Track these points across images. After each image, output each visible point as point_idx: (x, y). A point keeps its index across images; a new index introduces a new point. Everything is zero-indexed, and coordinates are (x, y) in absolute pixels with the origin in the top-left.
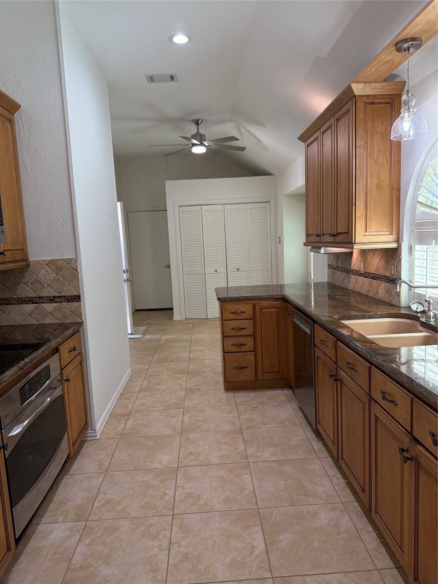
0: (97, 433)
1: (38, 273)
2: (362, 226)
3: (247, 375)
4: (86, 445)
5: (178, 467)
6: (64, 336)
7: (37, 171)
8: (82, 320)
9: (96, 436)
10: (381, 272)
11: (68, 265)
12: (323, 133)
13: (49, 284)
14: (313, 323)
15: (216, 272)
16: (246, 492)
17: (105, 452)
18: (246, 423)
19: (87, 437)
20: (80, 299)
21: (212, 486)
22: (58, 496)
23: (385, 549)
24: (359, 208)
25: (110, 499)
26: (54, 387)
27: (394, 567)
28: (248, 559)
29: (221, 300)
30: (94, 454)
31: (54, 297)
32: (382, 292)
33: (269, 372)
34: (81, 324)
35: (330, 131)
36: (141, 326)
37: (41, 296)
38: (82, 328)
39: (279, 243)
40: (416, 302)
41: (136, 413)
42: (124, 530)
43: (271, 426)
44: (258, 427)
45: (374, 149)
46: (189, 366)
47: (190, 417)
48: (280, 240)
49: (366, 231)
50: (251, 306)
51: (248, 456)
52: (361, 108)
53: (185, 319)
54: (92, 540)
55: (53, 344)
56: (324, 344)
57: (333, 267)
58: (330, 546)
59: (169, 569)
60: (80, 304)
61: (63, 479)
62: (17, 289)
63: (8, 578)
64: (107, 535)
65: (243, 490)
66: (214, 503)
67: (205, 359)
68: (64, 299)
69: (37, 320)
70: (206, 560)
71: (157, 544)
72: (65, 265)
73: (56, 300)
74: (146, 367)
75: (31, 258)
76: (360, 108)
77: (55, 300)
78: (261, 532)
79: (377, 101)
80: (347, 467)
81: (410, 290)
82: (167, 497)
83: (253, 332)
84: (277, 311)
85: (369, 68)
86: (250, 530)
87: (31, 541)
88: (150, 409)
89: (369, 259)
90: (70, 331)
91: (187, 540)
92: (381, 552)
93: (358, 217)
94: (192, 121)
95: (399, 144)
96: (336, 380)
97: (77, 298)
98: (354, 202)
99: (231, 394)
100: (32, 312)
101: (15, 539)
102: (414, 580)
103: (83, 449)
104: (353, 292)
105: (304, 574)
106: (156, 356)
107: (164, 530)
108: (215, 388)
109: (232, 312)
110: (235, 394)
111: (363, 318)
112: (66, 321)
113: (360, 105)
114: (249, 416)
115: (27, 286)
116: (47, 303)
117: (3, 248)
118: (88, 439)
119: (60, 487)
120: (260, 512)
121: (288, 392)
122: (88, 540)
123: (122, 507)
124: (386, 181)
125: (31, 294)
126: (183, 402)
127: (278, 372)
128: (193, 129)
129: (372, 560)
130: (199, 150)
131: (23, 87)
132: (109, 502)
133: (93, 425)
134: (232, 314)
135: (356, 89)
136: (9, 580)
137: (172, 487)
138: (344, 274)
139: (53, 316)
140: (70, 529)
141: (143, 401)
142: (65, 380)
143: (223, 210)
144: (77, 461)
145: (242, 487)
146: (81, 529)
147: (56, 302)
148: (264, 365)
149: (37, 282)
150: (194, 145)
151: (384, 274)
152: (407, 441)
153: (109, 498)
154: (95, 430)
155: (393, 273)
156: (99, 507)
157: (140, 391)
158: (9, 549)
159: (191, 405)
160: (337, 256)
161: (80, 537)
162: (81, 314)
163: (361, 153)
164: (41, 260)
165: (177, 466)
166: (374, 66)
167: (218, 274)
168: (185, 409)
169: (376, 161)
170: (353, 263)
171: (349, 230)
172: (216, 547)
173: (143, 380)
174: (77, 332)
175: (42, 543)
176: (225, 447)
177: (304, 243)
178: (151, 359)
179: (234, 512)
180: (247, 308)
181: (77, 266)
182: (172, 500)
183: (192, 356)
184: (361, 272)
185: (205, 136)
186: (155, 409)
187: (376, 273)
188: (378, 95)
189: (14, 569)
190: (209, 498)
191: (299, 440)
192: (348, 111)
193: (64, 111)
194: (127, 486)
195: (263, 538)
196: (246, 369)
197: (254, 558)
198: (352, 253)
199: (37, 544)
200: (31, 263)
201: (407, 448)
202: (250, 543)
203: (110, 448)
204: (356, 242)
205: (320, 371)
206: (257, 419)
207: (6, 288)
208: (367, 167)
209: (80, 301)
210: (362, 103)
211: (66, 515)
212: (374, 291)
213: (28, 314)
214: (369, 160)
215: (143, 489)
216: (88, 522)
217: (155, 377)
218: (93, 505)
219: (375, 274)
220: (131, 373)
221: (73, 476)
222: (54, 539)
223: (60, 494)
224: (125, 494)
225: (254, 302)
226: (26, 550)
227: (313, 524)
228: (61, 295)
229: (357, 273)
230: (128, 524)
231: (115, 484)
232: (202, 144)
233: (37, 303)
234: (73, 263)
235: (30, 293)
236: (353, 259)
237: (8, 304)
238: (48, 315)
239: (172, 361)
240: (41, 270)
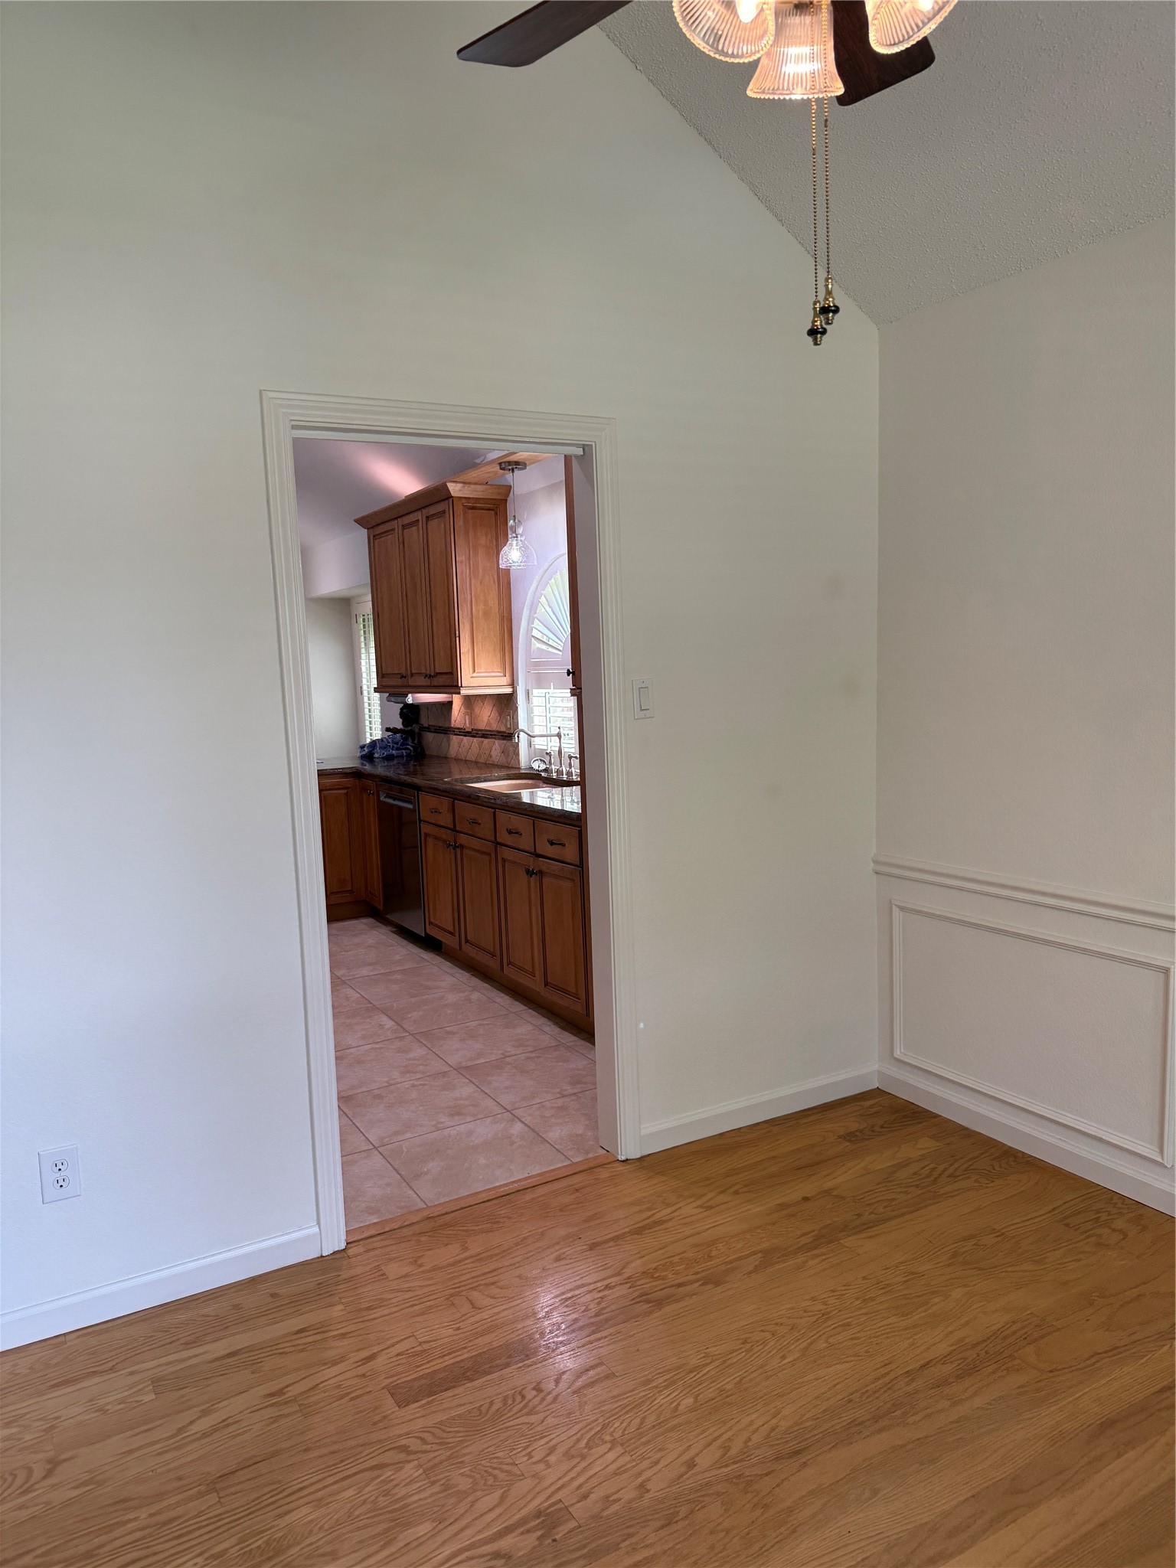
2: (468, 664)
10: (495, 727)
12: (404, 525)
14: (416, 792)
24: (464, 640)
32: (497, 753)
33: (337, 893)
35: (415, 526)
40: (537, 760)
45: (478, 564)
49: (474, 671)
56: (434, 812)
58: (464, 1010)
76: (459, 513)
78: (386, 1017)
79: (478, 505)
81: (530, 747)
84: (347, 793)
85: (470, 474)
89: (477, 710)
93: (463, 653)
95: (507, 571)
96: (454, 848)
104: (457, 760)
113: (459, 509)
124: (495, 609)
135: (453, 489)
138: (441, 735)
151: (497, 729)
152: (531, 861)
155: (509, 726)
169: (481, 583)
170: (453, 718)
171: (452, 670)
177: (376, 688)
184: (467, 730)
187: (487, 728)
188: (480, 499)
192: (444, 511)
195: (390, 1019)
197: (386, 1030)
198: (450, 703)
201: (532, 867)
204: (462, 685)
205: (430, 852)
210: (461, 506)
212: (486, 754)
214: (473, 581)
219: (486, 730)
227: (442, 1003)
229: (460, 732)
236: (452, 713)
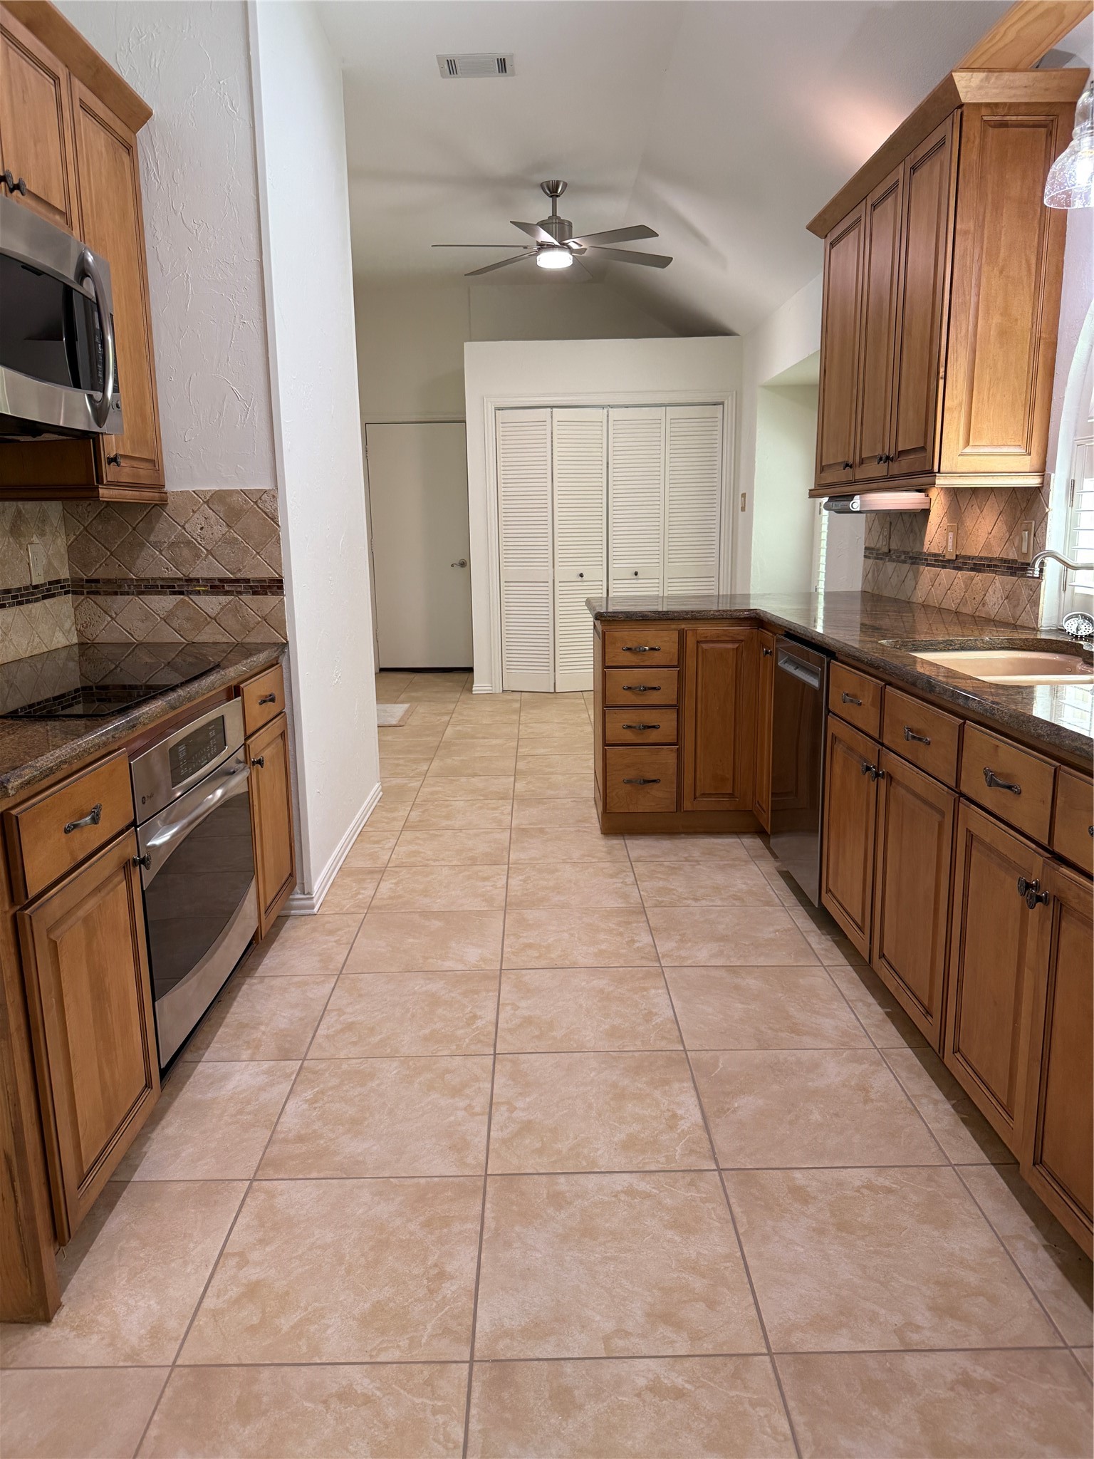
0: (315, 900)
1: (186, 522)
2: (958, 430)
3: (658, 799)
4: (288, 924)
5: (501, 969)
6: (251, 663)
7: (188, 276)
8: (286, 640)
9: (313, 907)
10: (997, 552)
11: (255, 506)
12: (874, 206)
13: (212, 549)
14: (829, 658)
15: (580, 579)
16: (658, 1020)
17: (332, 939)
18: (655, 897)
19: (292, 908)
20: (281, 588)
21: (581, 1006)
22: (235, 1014)
23: (970, 1131)
24: (954, 387)
25: (353, 1023)
26: (232, 770)
27: (989, 1162)
28: (664, 1137)
29: (603, 619)
30: (311, 941)
31: (221, 580)
32: (995, 600)
33: (710, 795)
34: (283, 647)
35: (890, 200)
36: (395, 703)
37: (191, 576)
38: (286, 656)
39: (742, 508)
40: (1077, 616)
41: (397, 869)
42: (389, 1078)
43: (711, 904)
44: (681, 905)
45: (1000, 240)
46: (516, 784)
47: (524, 881)
48: (744, 503)
49: (967, 443)
50: (675, 636)
51: (660, 955)
52: (975, 137)
53: (501, 691)
54: (318, 1092)
55: (232, 673)
56: (852, 701)
57: (877, 554)
58: (847, 1121)
59: (491, 1147)
60: (282, 601)
61: (243, 984)
62: (138, 558)
63: (144, 1149)
64: (352, 1085)
65: (649, 1016)
66: (585, 1036)
67: (552, 773)
68: (245, 588)
69: (181, 633)
70: (571, 1135)
71: (462, 1104)
72: (249, 506)
73: (227, 588)
74: (415, 784)
75: (172, 486)
76: (972, 137)
77: (224, 588)
78: (693, 1093)
79: (1014, 118)
80: (892, 971)
81: (1065, 590)
82: (479, 1023)
83: (675, 697)
84: (737, 648)
85: (1003, 29)
86: (667, 1087)
87: (184, 1090)
88: (432, 863)
89: (969, 523)
90: (261, 658)
91: (528, 1100)
92: (961, 1136)
93: (949, 409)
94: (542, 185)
95: (1062, 217)
96: (877, 775)
97: (276, 586)
98: (942, 370)
99: (616, 842)
100: (171, 613)
101: (160, 1068)
102: (1034, 1164)
103: (282, 932)
104: (925, 606)
105: (788, 1166)
106: (436, 764)
107: (477, 1079)
108: (580, 829)
109: (629, 649)
110: (627, 842)
111: (949, 650)
112: (248, 640)
113: (973, 127)
114: (661, 884)
115: (160, 552)
116: (206, 593)
117: (115, 449)
118: (293, 912)
119: (238, 999)
120: (689, 1058)
121: (753, 843)
122: (310, 1093)
123: (379, 1037)
124: (1025, 322)
125: (172, 572)
126: (505, 854)
127: (732, 795)
128: (540, 209)
129: (940, 1148)
130: (555, 261)
131: (157, 66)
132: (350, 1027)
133: (305, 881)
134: (628, 653)
135: (966, 87)
136: (146, 1153)
137: (492, 1005)
138: (907, 566)
139: (219, 625)
140: (269, 1072)
141: (413, 848)
142: (254, 762)
143: (605, 422)
144: (270, 953)
145: (646, 1011)
146: (292, 1073)
147: (227, 593)
148: (698, 776)
149: (183, 543)
150: (543, 246)
151: (1004, 556)
152: (1037, 866)
153: (350, 1020)
154: (309, 894)
155: (1024, 550)
156: (327, 1037)
157: (404, 828)
158: (148, 1085)
159: (525, 860)
160: (891, 523)
161: (293, 1086)
162: (283, 623)
163: (966, 250)
164: (194, 492)
165: (499, 968)
166: (1014, 24)
167: (585, 584)
168: (510, 866)
169: (1001, 272)
170: (928, 538)
171: (925, 443)
172: (594, 1114)
173: (410, 809)
174: (273, 664)
175: (210, 1095)
176: (606, 937)
177: (810, 490)
178: (425, 768)
179: (630, 1054)
180: (665, 640)
181: (277, 509)
182: (492, 1029)
183: (522, 765)
184: (948, 557)
185: (570, 224)
186: (443, 863)
187: (983, 554)
188: (1019, 104)
189: (154, 1135)
190: (574, 1026)
191: (778, 931)
192: (942, 143)
193: (253, 128)
194: (388, 1000)
195: (697, 1102)
196: (655, 786)
197: (676, 1136)
198: (926, 512)
199: (199, 1096)
200: (170, 499)
201: (1036, 883)
202: (668, 1110)
203: (345, 931)
204: (942, 470)
205: (838, 769)
206: (680, 890)
207: (111, 554)
208: (979, 286)
209: (282, 594)
210: (978, 124)
211: (257, 1047)
212: (977, 599)
213: (161, 618)
214: (985, 268)
215: (426, 1008)
216: (306, 1062)
217: (436, 803)
218: (316, 1031)
219: (981, 558)
220: (381, 793)
221: (266, 980)
222: (234, 1088)
223: (239, 1010)
224: (384, 1015)
225: (683, 626)
226: (176, 1104)
227: (810, 1084)
228: (239, 576)
229: (936, 561)
230: (396, 1068)
231: (360, 996)
232: (564, 244)
233: (181, 593)
234: (266, 501)
235: (167, 569)
236: (928, 528)
237: (116, 593)
238: (209, 623)
239: (474, 775)
240: (193, 516)
